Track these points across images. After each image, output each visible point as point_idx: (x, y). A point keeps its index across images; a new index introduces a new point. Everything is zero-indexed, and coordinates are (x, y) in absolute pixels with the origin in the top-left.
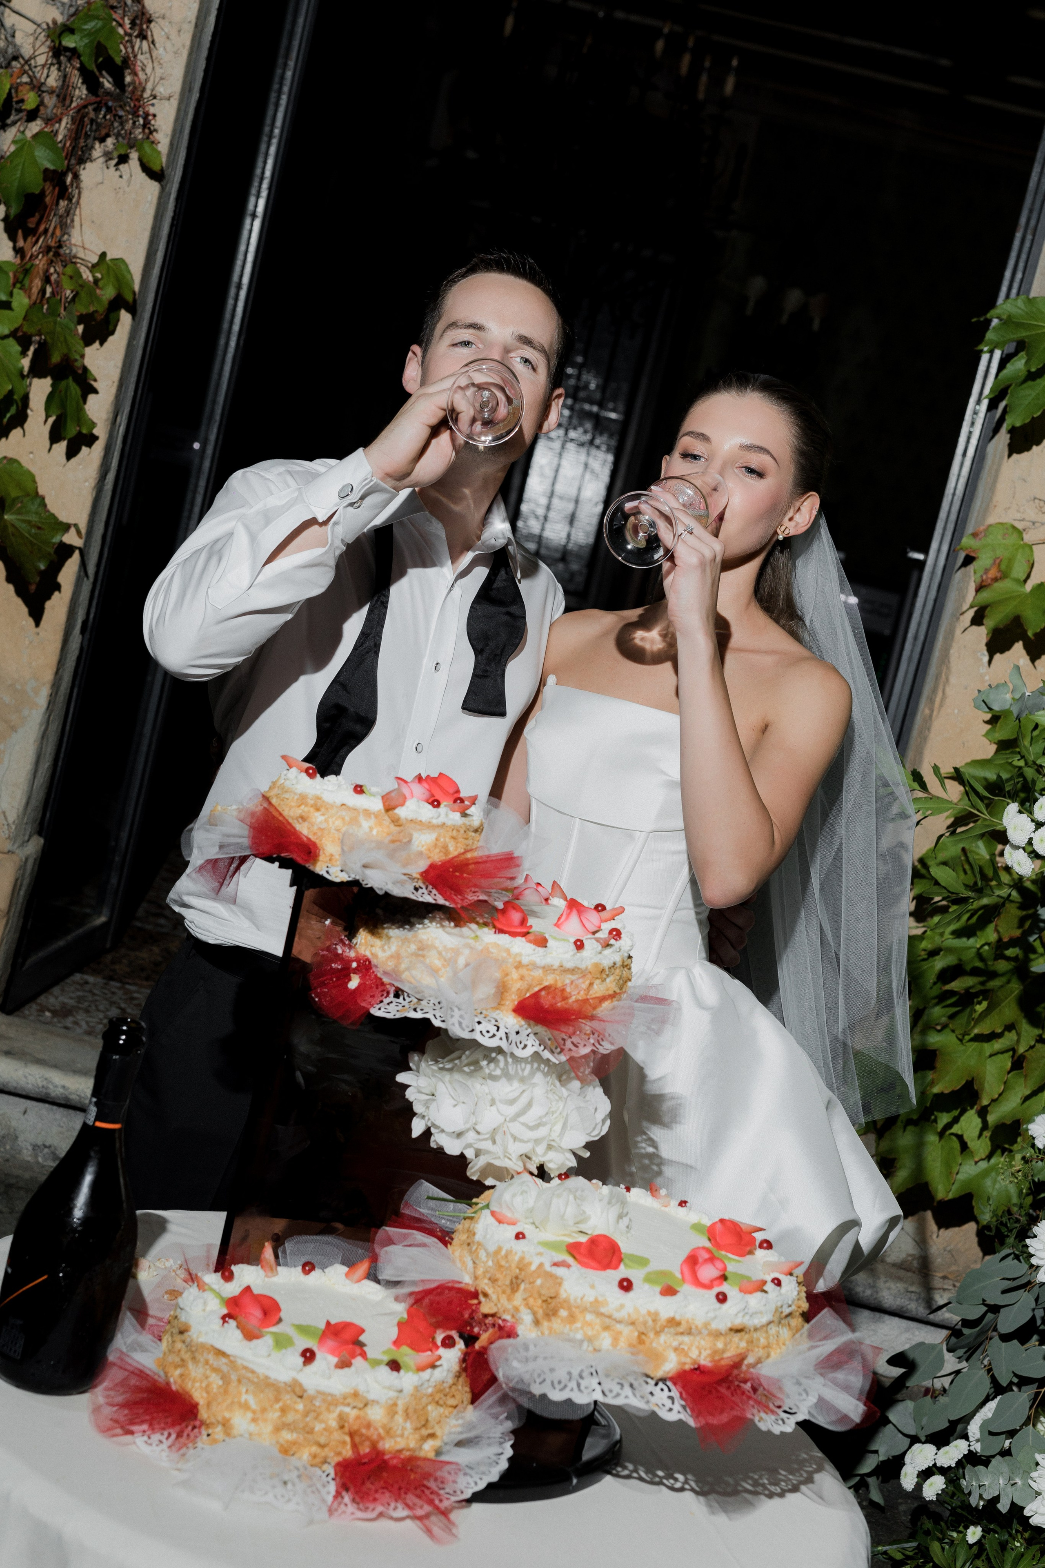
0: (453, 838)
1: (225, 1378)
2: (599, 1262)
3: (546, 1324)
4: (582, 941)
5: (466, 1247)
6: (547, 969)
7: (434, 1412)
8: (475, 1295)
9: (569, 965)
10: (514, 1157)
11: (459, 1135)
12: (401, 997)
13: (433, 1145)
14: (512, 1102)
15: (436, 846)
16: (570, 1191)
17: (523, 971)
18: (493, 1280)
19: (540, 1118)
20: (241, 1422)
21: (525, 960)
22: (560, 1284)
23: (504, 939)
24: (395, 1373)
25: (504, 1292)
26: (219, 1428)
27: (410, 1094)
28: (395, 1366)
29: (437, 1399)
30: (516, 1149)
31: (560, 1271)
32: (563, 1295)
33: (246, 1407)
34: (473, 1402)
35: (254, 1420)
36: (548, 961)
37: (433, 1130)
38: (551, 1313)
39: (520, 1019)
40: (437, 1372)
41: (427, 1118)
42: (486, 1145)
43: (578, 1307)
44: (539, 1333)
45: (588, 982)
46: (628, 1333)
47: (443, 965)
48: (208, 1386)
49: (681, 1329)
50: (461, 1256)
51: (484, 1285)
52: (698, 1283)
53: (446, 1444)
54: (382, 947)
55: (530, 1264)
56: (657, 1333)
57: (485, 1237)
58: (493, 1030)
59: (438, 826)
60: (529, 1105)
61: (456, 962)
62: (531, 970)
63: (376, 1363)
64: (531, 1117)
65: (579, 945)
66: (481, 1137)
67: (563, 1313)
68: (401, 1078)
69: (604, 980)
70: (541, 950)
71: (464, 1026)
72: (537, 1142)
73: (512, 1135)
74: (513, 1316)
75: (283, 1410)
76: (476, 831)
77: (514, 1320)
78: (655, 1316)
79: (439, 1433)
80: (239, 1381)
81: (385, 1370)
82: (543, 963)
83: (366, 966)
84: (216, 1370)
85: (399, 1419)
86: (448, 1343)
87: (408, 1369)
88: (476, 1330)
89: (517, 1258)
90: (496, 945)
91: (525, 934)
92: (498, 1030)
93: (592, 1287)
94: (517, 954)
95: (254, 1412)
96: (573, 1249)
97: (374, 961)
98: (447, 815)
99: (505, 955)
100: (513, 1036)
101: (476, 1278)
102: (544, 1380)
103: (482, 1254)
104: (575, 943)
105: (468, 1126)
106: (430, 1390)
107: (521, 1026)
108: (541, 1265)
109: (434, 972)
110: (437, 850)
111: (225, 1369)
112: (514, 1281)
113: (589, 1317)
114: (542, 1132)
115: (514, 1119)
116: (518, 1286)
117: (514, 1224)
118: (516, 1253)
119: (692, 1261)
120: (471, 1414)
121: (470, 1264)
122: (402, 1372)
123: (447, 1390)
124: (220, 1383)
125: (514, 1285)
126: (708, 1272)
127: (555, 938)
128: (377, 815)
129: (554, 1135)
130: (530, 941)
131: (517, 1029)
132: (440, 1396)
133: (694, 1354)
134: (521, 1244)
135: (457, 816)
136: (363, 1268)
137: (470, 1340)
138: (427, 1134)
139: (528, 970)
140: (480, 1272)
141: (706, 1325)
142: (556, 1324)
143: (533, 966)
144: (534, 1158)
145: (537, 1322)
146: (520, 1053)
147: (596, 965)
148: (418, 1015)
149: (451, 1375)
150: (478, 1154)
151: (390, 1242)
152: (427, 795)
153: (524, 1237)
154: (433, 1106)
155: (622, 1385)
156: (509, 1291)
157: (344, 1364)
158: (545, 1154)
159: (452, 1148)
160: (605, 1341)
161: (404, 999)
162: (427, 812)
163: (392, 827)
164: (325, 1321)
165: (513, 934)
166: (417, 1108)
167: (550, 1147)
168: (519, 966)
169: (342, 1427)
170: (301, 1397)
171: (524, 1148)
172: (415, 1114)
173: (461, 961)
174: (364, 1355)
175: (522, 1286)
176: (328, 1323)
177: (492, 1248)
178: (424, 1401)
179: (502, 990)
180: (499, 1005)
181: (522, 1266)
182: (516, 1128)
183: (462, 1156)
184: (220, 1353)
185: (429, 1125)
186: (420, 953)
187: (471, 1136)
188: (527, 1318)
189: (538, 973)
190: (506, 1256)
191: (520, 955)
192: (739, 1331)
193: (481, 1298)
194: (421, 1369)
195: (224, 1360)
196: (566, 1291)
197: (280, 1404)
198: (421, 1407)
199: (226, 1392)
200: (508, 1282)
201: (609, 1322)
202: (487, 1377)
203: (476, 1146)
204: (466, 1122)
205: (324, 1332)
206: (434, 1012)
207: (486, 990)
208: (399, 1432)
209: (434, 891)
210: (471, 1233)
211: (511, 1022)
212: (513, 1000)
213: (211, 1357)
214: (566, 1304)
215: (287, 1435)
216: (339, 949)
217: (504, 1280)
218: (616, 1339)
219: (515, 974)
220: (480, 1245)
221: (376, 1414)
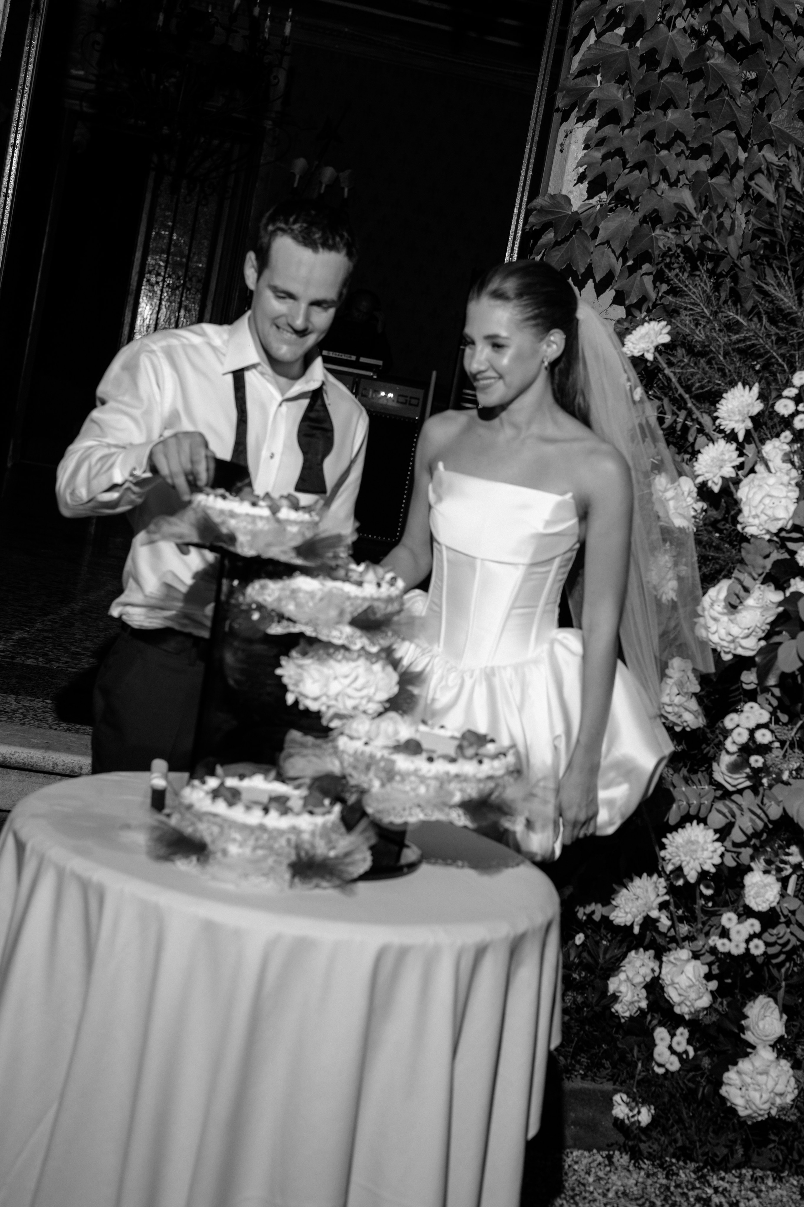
1: (221, 827)
2: (413, 751)
3: (388, 785)
5: (333, 755)
6: (364, 599)
7: (334, 836)
8: (344, 777)
9: (376, 596)
10: (350, 708)
11: (316, 699)
13: (301, 707)
14: (346, 677)
15: (300, 534)
17: (352, 601)
18: (355, 768)
19: (363, 684)
20: (233, 849)
21: (351, 595)
22: (394, 763)
23: (338, 584)
24: (311, 816)
25: (361, 772)
26: (220, 854)
27: (285, 680)
28: (311, 813)
29: (333, 830)
30: (350, 703)
31: (392, 757)
32: (396, 769)
33: (234, 840)
34: (348, 833)
35: (240, 846)
37: (301, 699)
38: (390, 779)
39: (352, 628)
40: (330, 816)
41: (296, 692)
42: (333, 703)
43: (405, 774)
44: (384, 790)
45: (385, 605)
46: (433, 783)
47: (307, 601)
48: (211, 832)
49: (462, 778)
50: (330, 761)
51: (349, 770)
52: (465, 757)
53: (341, 853)
55: (375, 756)
56: (450, 781)
57: (344, 748)
58: (338, 635)
59: (299, 522)
60: (356, 679)
61: (314, 598)
62: (356, 600)
63: (299, 813)
64: (358, 684)
65: (379, 585)
66: (328, 700)
67: (398, 778)
68: (279, 672)
69: (392, 604)
70: (359, 588)
72: (361, 698)
73: (348, 696)
74: (368, 784)
75: (256, 840)
76: (317, 524)
77: (369, 786)
78: (447, 774)
79: (336, 846)
80: (229, 828)
81: (305, 816)
82: (362, 596)
83: (260, 607)
84: (215, 823)
85: (317, 839)
86: (332, 804)
87: (317, 814)
88: (347, 795)
89: (367, 755)
90: (335, 588)
91: (349, 580)
92: (341, 635)
93: (413, 762)
94: (346, 591)
95: (239, 842)
96: (396, 748)
97: (266, 604)
98: (301, 515)
99: (340, 591)
100: (349, 638)
101: (342, 768)
102: (390, 814)
103: (346, 757)
104: (376, 584)
105: (321, 693)
106: (329, 825)
107: (353, 632)
108: (381, 755)
109: (301, 605)
110: (301, 536)
111: (220, 823)
112: (367, 766)
113: (413, 778)
114: (364, 692)
115: (348, 686)
116: (370, 768)
117: (359, 738)
118: (366, 752)
119: (460, 747)
120: (349, 839)
121: (337, 763)
122: (314, 815)
123: (336, 826)
124: (217, 830)
125: (368, 768)
126: (470, 752)
127: (364, 582)
128: (267, 518)
129: (371, 694)
130: (352, 584)
131: (351, 633)
132: (334, 828)
133: (469, 790)
134: (368, 748)
136: (273, 774)
137: (343, 801)
138: (297, 701)
139: (354, 600)
140: (346, 764)
141: (474, 776)
142: (395, 785)
143: (356, 597)
145: (383, 785)
146: (353, 647)
147: (388, 596)
148: (296, 631)
149: (336, 819)
150: (327, 708)
151: (291, 756)
154: (301, 685)
155: (433, 811)
156: (364, 771)
157: (284, 814)
159: (313, 706)
160: (422, 790)
161: (285, 624)
162: (293, 514)
163: (276, 525)
165: (342, 581)
166: (290, 687)
167: (368, 700)
168: (349, 598)
169: (289, 845)
170: (265, 832)
171: (355, 702)
172: (288, 691)
173: (318, 597)
174: (291, 811)
175: (373, 768)
176: (270, 797)
177: (351, 751)
178: (328, 830)
179: (342, 613)
180: (338, 623)
181: (372, 757)
182: (350, 691)
184: (215, 815)
185: (298, 695)
187: (324, 699)
188: (377, 784)
189: (359, 602)
190: (360, 755)
192: (490, 778)
193: (349, 779)
195: (218, 818)
196: (397, 766)
197: (254, 837)
198: (327, 833)
199: (222, 834)
201: (423, 779)
202: (358, 815)
203: (326, 704)
204: (320, 691)
205: (269, 800)
207: (333, 613)
208: (318, 845)
209: (301, 558)
210: (336, 748)
211: (348, 630)
212: (348, 617)
213: (212, 819)
214: (399, 773)
215: (260, 852)
216: (241, 599)
217: (362, 766)
218: (428, 787)
219: (348, 603)
220: (343, 752)
221: (306, 837)
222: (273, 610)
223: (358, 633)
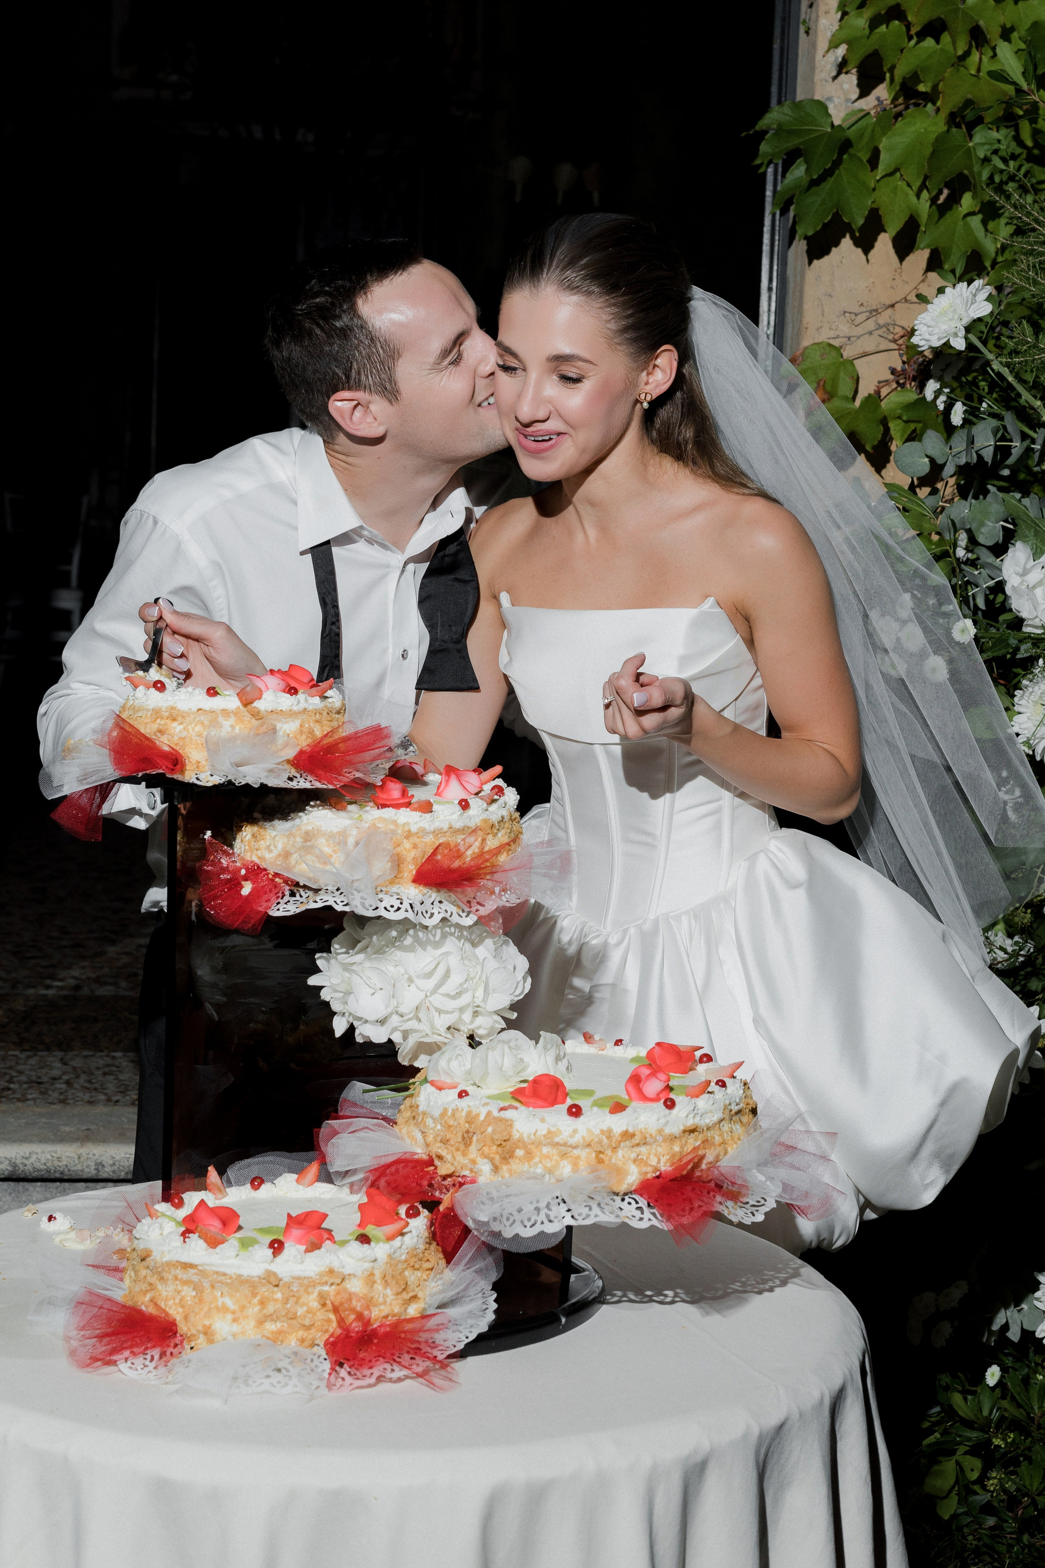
0: (317, 721)
1: (198, 1288)
2: (545, 1100)
3: (505, 1168)
4: (466, 801)
5: (412, 1122)
6: (437, 833)
7: (413, 1278)
8: (430, 1162)
9: (459, 825)
10: (443, 1030)
11: (382, 1022)
12: (298, 895)
13: (359, 1039)
14: (429, 975)
15: (301, 732)
16: (503, 1042)
17: (415, 840)
18: (445, 1142)
19: (461, 985)
20: (222, 1326)
21: (414, 829)
22: (511, 1126)
23: (388, 812)
24: (366, 1245)
25: (458, 1149)
26: (202, 1339)
27: (325, 995)
28: (364, 1239)
29: (412, 1264)
30: (443, 1022)
31: (509, 1114)
32: (516, 1135)
33: (224, 1309)
34: (448, 1262)
35: (235, 1320)
36: (437, 825)
37: (356, 1024)
38: (507, 1156)
39: (421, 888)
40: (407, 1238)
41: (347, 1015)
42: (412, 1024)
43: (533, 1143)
44: (500, 1178)
45: (480, 839)
46: (585, 1156)
47: (334, 851)
48: (182, 1299)
49: (636, 1141)
50: (408, 1133)
51: (438, 1149)
52: (645, 1098)
53: (430, 1306)
54: (268, 847)
55: (478, 1115)
56: (614, 1149)
57: (428, 1106)
58: (397, 904)
59: (300, 713)
60: (447, 974)
61: (346, 843)
62: (422, 837)
63: (344, 1243)
64: (451, 986)
65: (464, 805)
66: (405, 1018)
67: (519, 1153)
68: (313, 980)
69: (495, 835)
70: (428, 816)
71: (367, 905)
72: (462, 1010)
73: (437, 1009)
74: (471, 1171)
75: (262, 1303)
76: (339, 713)
77: (473, 1175)
78: (608, 1134)
79: (420, 1295)
80: (213, 1287)
81: (356, 1247)
82: (432, 829)
83: (255, 872)
84: (186, 1283)
85: (379, 1287)
86: (413, 1213)
87: (378, 1240)
88: (437, 1194)
89: (464, 1114)
90: (381, 819)
91: (408, 805)
92: (401, 903)
93: (543, 1120)
94: (404, 824)
95: (233, 1313)
96: (518, 1095)
97: (263, 865)
98: (306, 700)
99: (392, 827)
100: (417, 907)
101: (427, 1145)
102: (514, 1221)
103: (429, 1122)
104: (460, 803)
105: (390, 1010)
106: (403, 1257)
107: (424, 895)
108: (489, 1113)
109: (325, 859)
110: (304, 737)
111: (195, 1279)
112: (466, 1135)
113: (547, 1149)
114: (465, 999)
115: (434, 991)
116: (471, 1139)
117: (455, 1087)
118: (462, 1110)
119: (635, 1080)
120: (450, 1275)
121: (419, 1136)
122: (372, 1244)
123: (421, 1255)
124: (194, 1293)
125: (466, 1140)
126: (653, 1087)
127: (439, 803)
128: (236, 713)
129: (478, 1001)
130: (415, 810)
131: (420, 897)
132: (415, 1261)
133: (653, 1162)
134: (465, 1102)
135: (317, 700)
136: (312, 1169)
137: (432, 1205)
138: (351, 1029)
139: (418, 837)
140: (430, 1138)
141: (662, 1132)
142: (515, 1165)
143: (423, 832)
144: (462, 1028)
145: (496, 1169)
146: (427, 922)
147: (485, 821)
148: (320, 905)
149: (421, 1241)
150: (406, 1034)
152: (282, 685)
153: (467, 1094)
154: (351, 1001)
155: (590, 1209)
156: (462, 1147)
157: (314, 1247)
158: (472, 1022)
159: (380, 1035)
160: (567, 1169)
161: (301, 896)
162: (286, 701)
163: (254, 721)
164: (286, 1216)
165: (397, 806)
166: (335, 1007)
167: (476, 1014)
168: (409, 835)
169: (324, 1305)
170: (277, 1286)
171: (449, 1020)
172: (335, 1013)
173: (351, 841)
174: (331, 1238)
175: (475, 1138)
176: (289, 1216)
177: (437, 1113)
178: (400, 1266)
179: (398, 862)
180: (395, 880)
181: (471, 1119)
182: (437, 1000)
183: (390, 1041)
184: (187, 1266)
185: (351, 1020)
186: (308, 844)
187: (395, 1020)
188: (485, 1167)
189: (426, 838)
190: (453, 1115)
191: (408, 824)
192: (692, 1131)
193: (437, 1162)
194: (390, 1238)
195: (192, 1271)
196: (517, 1131)
197: (258, 1298)
198: (398, 1273)
199: (201, 1301)
200: (460, 1139)
201: (565, 1150)
202: (457, 1232)
203: (401, 1028)
204: (387, 1007)
205: (287, 1224)
206: (335, 899)
207: (381, 867)
208: (381, 1300)
209: (309, 778)
210: (414, 1107)
211: (413, 892)
212: (410, 870)
213: (179, 1272)
214: (521, 1143)
215: (271, 1327)
216: (224, 862)
217: (456, 1138)
218: (575, 1165)
219: (407, 845)
220: (424, 1113)
221: (355, 1286)
222: (277, 875)
223: (434, 895)
